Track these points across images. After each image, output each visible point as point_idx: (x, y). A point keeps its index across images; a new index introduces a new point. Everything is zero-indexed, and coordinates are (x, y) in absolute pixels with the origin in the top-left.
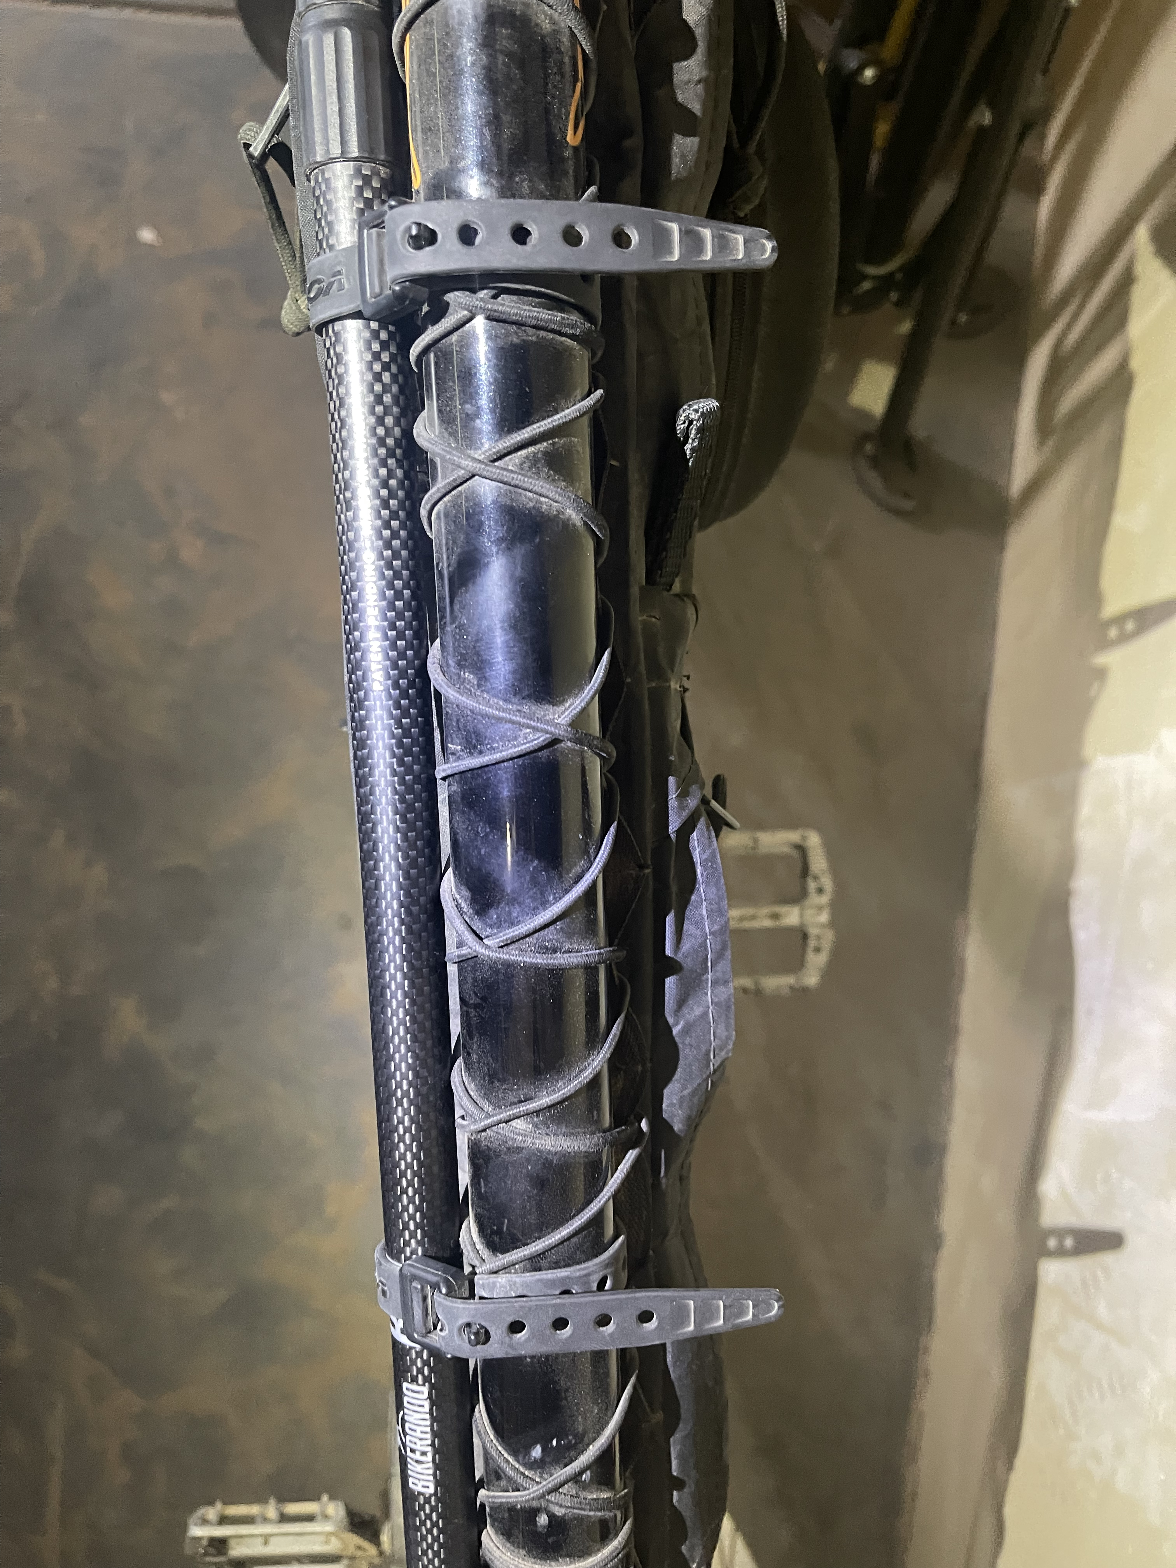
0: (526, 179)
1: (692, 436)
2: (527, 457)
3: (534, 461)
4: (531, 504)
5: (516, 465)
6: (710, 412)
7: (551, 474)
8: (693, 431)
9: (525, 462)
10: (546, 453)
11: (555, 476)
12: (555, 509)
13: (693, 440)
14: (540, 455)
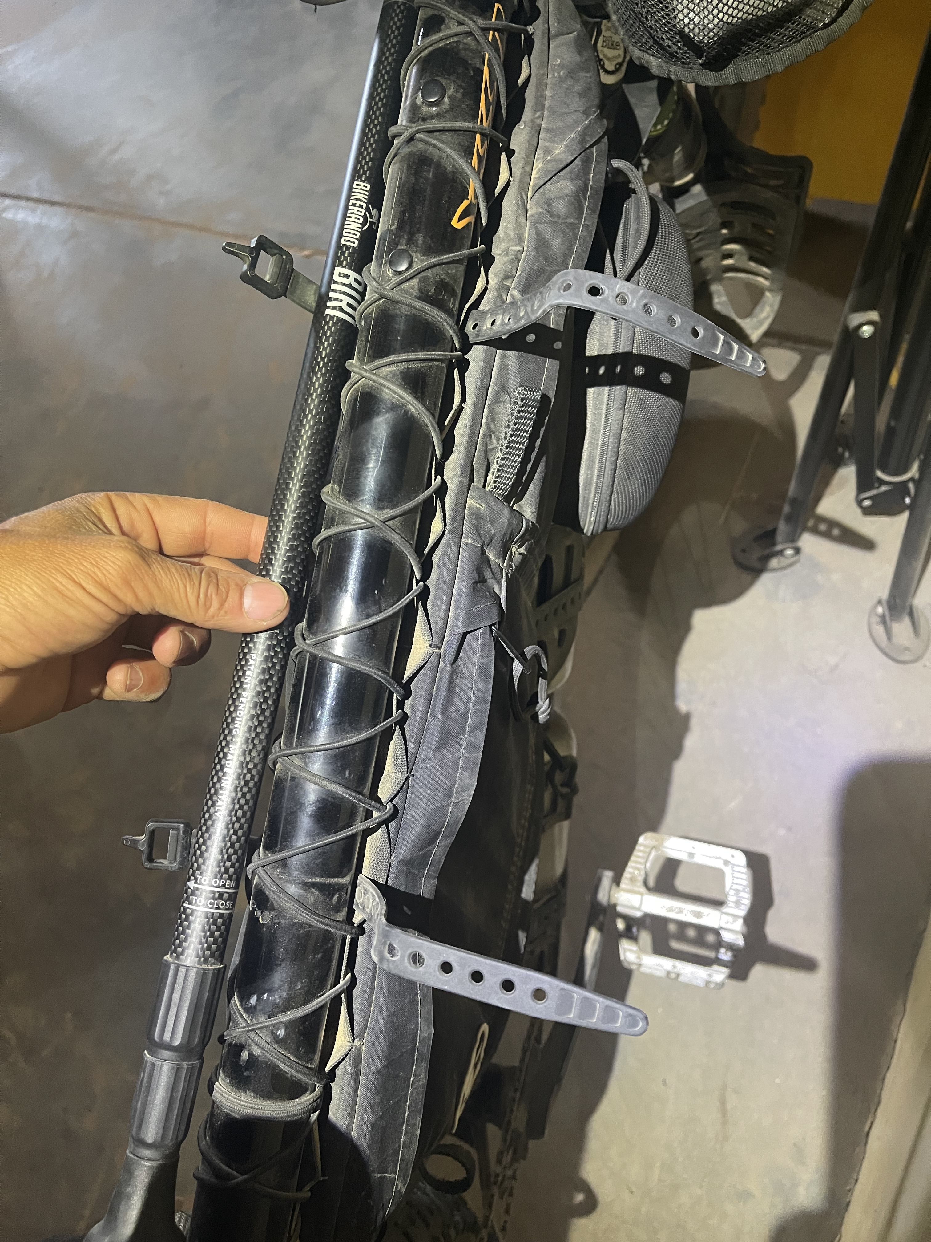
3: (394, 375)
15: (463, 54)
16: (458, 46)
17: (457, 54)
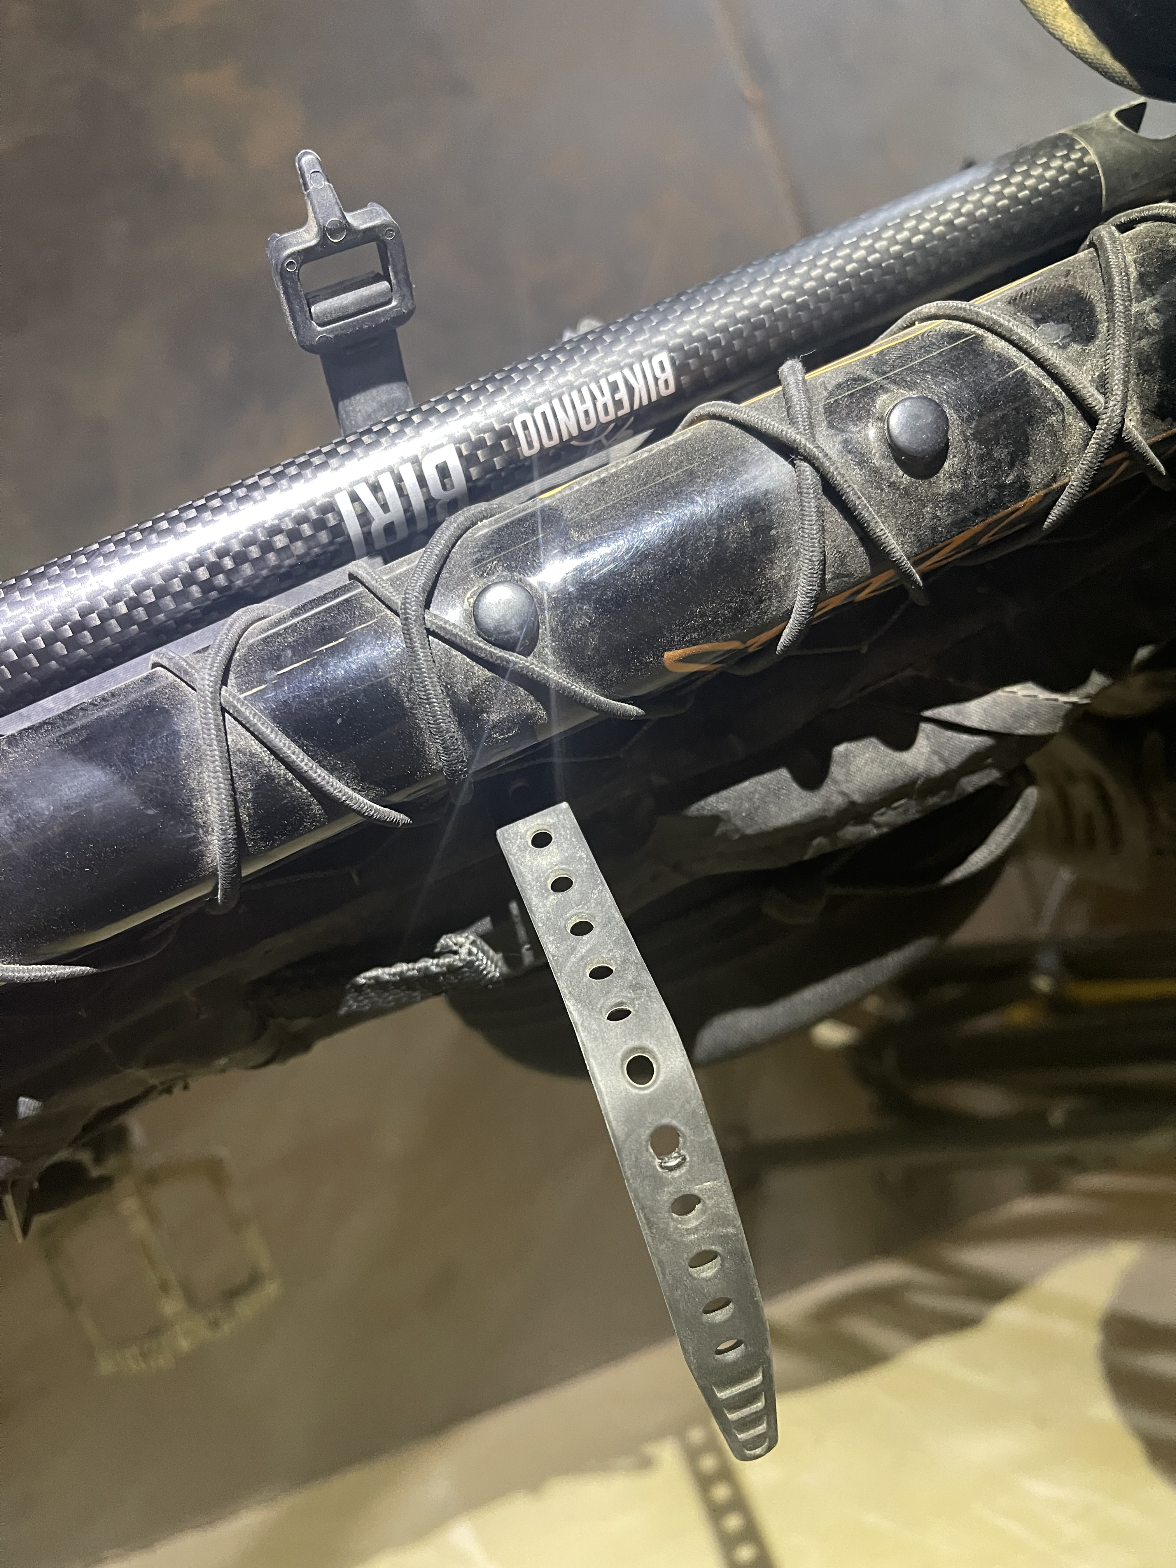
0: (590, 618)
1: (441, 961)
2: (252, 755)
3: (253, 766)
4: (194, 784)
5: (236, 745)
6: (478, 971)
7: (247, 795)
8: (447, 960)
9: (245, 754)
10: (269, 777)
11: (249, 801)
12: (205, 818)
13: (437, 965)
14: (263, 770)
15: (1039, 436)
16: (1051, 413)
17: (1030, 420)
